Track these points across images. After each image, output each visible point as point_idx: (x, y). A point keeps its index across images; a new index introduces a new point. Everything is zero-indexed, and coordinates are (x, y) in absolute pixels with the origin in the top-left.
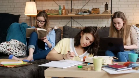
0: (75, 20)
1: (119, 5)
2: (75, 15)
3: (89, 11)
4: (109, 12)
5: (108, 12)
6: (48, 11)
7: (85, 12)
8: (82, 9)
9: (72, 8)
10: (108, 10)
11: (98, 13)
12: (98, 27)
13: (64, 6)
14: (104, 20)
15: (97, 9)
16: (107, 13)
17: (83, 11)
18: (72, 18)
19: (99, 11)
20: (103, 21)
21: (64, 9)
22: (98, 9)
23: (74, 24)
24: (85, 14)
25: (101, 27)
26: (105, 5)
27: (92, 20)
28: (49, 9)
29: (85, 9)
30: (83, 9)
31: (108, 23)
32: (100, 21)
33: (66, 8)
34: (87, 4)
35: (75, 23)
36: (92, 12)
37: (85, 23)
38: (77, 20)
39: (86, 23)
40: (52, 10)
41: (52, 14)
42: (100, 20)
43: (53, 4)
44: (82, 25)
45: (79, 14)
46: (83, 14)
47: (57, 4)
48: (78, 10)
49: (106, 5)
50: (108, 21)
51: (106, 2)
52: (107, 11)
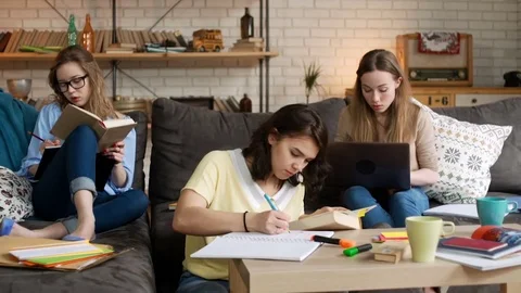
0: (128, 72)
1: (284, 18)
2: (131, 52)
3: (180, 39)
4: (258, 45)
5: (253, 43)
6: (21, 37)
7: (168, 44)
8: (153, 31)
9: (117, 25)
10: (252, 36)
11: (218, 48)
12: (215, 98)
13: (88, 18)
14: (233, 71)
15: (212, 31)
16: (252, 47)
17: (161, 39)
18: (114, 64)
19: (220, 41)
20: (228, 75)
21: (88, 29)
22: (219, 32)
23: (121, 87)
24: (172, 52)
25: (226, 98)
26: (243, 19)
27: (191, 72)
28: (27, 30)
29: (168, 31)
30: (158, 29)
31: (247, 85)
32: (220, 77)
33: (94, 25)
34: (169, 14)
35: (126, 82)
36: (198, 43)
37: (165, 85)
38: (135, 73)
39: (168, 82)
40: (36, 31)
41: (40, 50)
42: (218, 71)
43: (38, 11)
44: (152, 89)
45: (149, 49)
46: (163, 50)
47: (54, 8)
48: (141, 33)
49: (247, 20)
50: (247, 77)
51: (247, 9)
52: (251, 40)
